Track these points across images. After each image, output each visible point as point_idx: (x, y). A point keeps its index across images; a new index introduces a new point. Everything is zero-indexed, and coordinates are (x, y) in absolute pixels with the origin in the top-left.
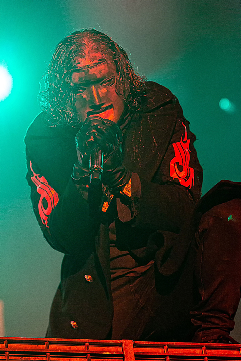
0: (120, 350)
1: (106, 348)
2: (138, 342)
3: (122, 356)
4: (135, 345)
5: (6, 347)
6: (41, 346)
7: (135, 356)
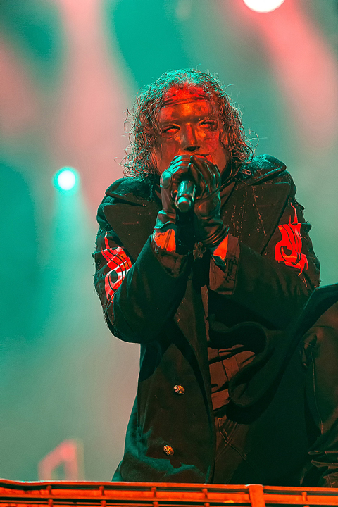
0: (246, 497)
1: (229, 495)
2: (269, 488)
3: (250, 505)
4: (265, 491)
5: (103, 494)
6: (147, 493)
7: (267, 505)
